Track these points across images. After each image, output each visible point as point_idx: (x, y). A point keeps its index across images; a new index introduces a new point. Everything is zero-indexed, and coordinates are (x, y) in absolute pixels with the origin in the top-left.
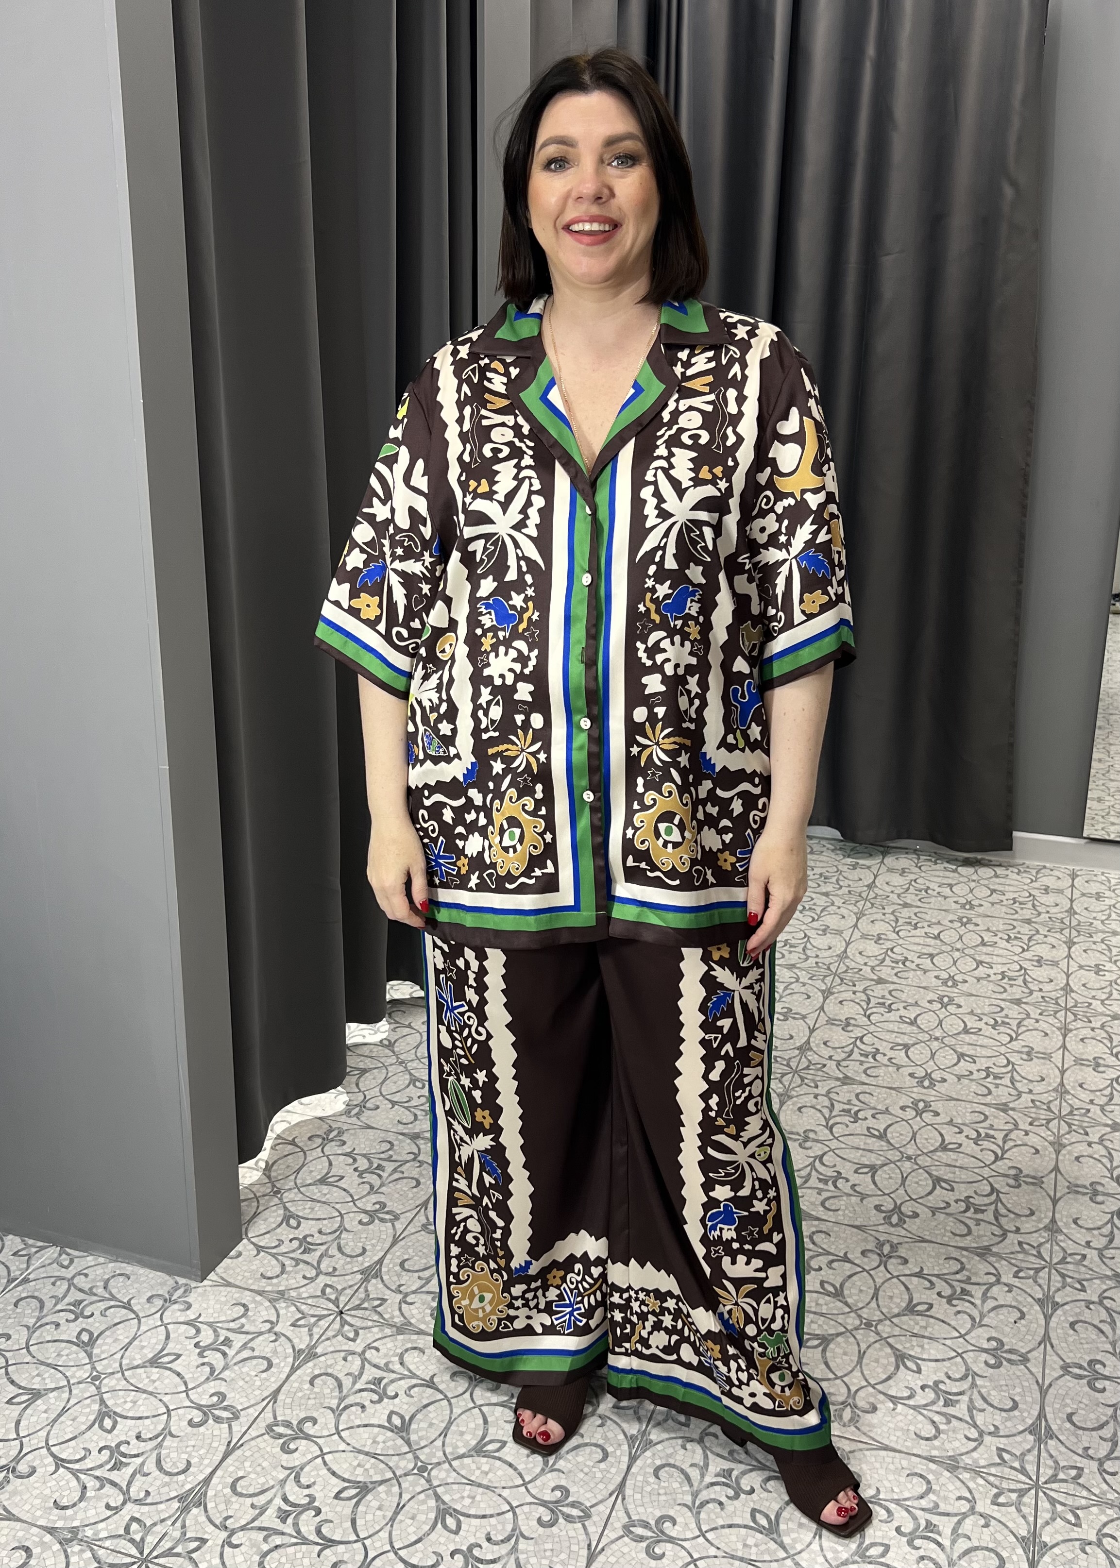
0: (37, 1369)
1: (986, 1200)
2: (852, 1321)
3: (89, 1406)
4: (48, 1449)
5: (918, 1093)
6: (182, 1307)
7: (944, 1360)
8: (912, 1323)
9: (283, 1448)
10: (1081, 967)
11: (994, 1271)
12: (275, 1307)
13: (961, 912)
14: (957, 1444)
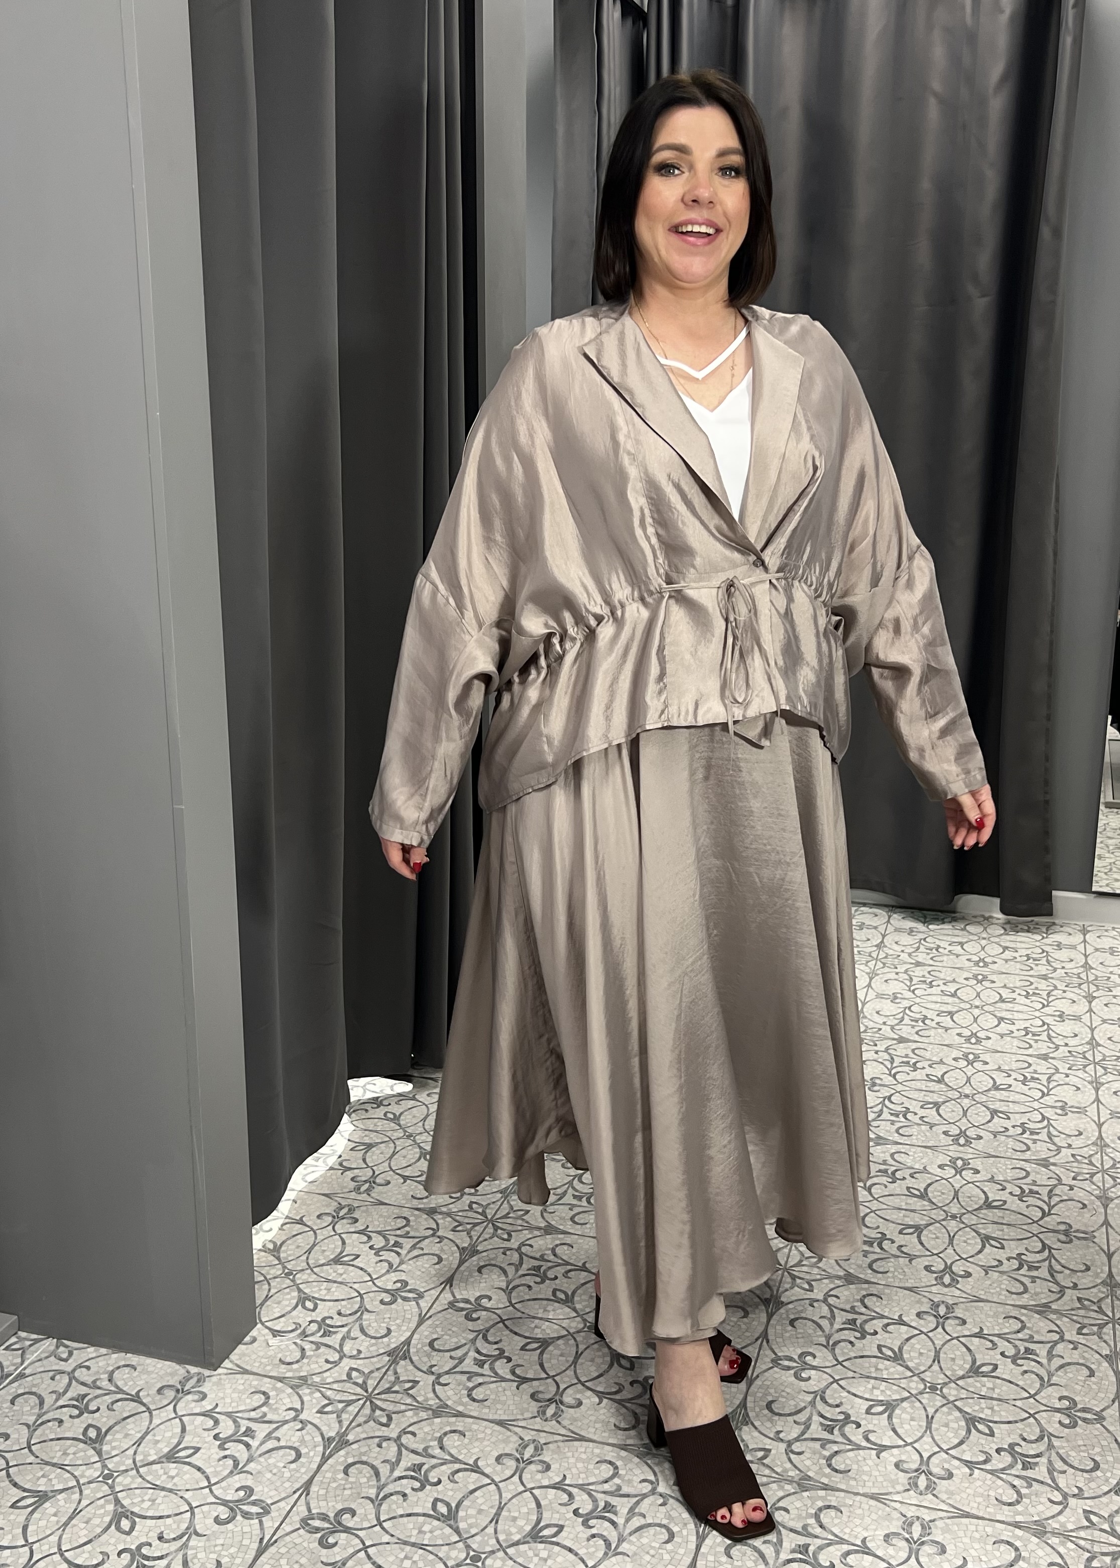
0: (42, 1469)
1: (1039, 1257)
2: (915, 1386)
3: (102, 1506)
4: (62, 1555)
5: (954, 1151)
6: (196, 1397)
7: (1016, 1422)
8: (978, 1385)
9: (321, 1543)
10: (1104, 1021)
11: (1057, 1329)
12: (298, 1394)
13: (976, 970)
14: (1041, 1508)
